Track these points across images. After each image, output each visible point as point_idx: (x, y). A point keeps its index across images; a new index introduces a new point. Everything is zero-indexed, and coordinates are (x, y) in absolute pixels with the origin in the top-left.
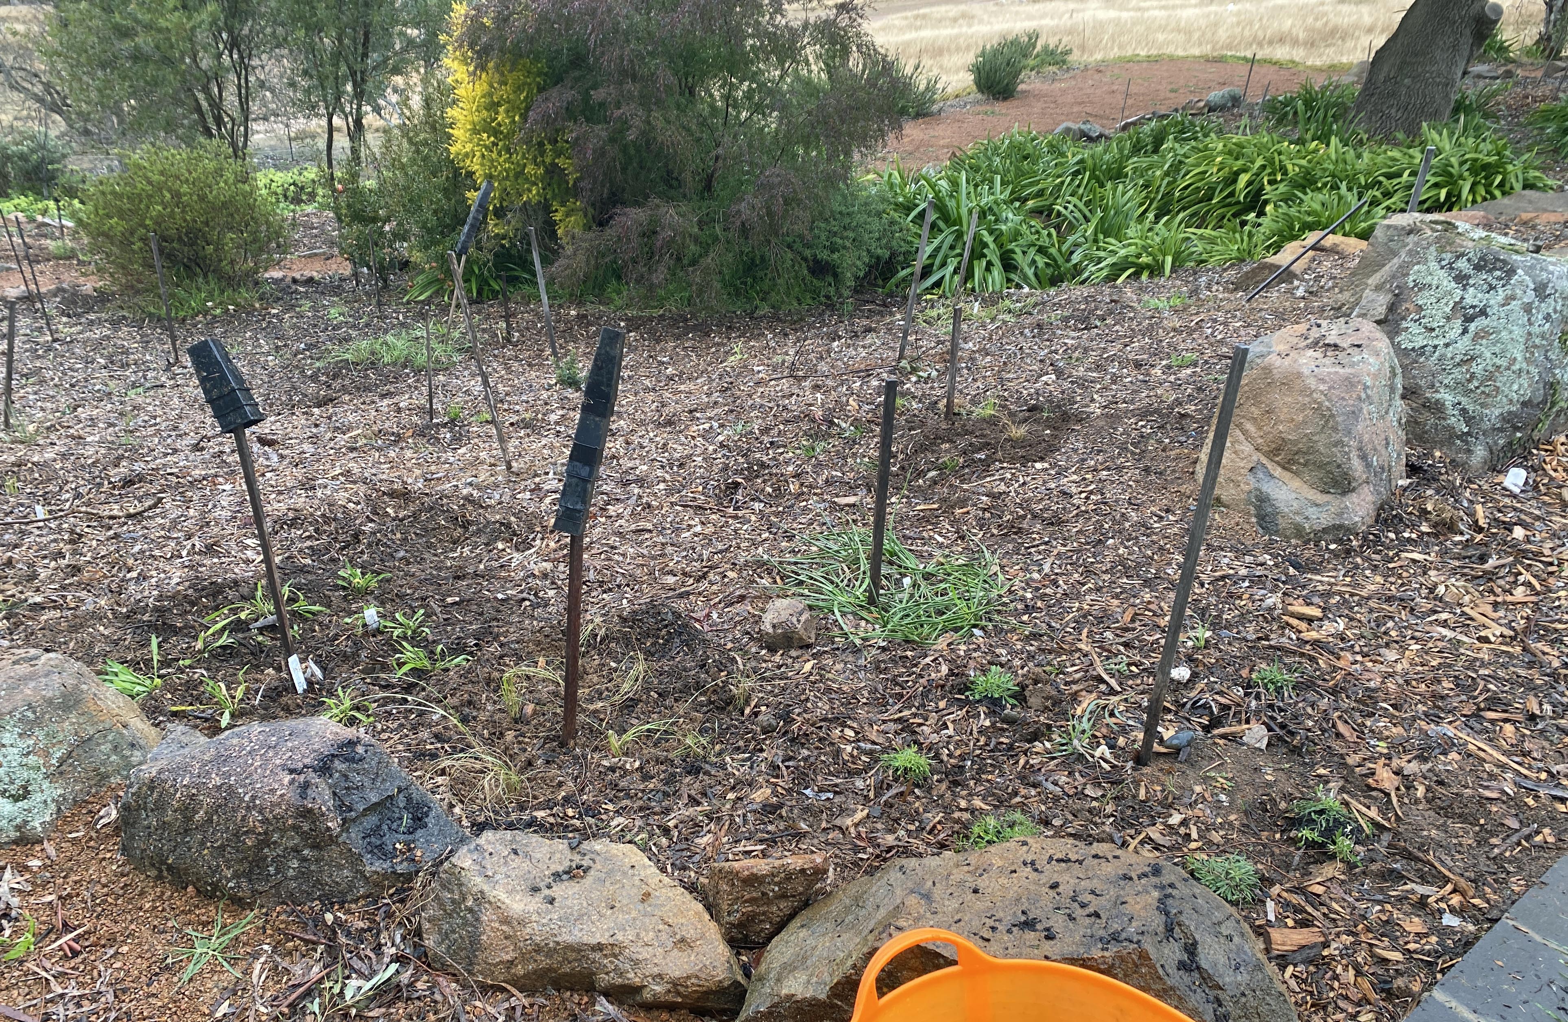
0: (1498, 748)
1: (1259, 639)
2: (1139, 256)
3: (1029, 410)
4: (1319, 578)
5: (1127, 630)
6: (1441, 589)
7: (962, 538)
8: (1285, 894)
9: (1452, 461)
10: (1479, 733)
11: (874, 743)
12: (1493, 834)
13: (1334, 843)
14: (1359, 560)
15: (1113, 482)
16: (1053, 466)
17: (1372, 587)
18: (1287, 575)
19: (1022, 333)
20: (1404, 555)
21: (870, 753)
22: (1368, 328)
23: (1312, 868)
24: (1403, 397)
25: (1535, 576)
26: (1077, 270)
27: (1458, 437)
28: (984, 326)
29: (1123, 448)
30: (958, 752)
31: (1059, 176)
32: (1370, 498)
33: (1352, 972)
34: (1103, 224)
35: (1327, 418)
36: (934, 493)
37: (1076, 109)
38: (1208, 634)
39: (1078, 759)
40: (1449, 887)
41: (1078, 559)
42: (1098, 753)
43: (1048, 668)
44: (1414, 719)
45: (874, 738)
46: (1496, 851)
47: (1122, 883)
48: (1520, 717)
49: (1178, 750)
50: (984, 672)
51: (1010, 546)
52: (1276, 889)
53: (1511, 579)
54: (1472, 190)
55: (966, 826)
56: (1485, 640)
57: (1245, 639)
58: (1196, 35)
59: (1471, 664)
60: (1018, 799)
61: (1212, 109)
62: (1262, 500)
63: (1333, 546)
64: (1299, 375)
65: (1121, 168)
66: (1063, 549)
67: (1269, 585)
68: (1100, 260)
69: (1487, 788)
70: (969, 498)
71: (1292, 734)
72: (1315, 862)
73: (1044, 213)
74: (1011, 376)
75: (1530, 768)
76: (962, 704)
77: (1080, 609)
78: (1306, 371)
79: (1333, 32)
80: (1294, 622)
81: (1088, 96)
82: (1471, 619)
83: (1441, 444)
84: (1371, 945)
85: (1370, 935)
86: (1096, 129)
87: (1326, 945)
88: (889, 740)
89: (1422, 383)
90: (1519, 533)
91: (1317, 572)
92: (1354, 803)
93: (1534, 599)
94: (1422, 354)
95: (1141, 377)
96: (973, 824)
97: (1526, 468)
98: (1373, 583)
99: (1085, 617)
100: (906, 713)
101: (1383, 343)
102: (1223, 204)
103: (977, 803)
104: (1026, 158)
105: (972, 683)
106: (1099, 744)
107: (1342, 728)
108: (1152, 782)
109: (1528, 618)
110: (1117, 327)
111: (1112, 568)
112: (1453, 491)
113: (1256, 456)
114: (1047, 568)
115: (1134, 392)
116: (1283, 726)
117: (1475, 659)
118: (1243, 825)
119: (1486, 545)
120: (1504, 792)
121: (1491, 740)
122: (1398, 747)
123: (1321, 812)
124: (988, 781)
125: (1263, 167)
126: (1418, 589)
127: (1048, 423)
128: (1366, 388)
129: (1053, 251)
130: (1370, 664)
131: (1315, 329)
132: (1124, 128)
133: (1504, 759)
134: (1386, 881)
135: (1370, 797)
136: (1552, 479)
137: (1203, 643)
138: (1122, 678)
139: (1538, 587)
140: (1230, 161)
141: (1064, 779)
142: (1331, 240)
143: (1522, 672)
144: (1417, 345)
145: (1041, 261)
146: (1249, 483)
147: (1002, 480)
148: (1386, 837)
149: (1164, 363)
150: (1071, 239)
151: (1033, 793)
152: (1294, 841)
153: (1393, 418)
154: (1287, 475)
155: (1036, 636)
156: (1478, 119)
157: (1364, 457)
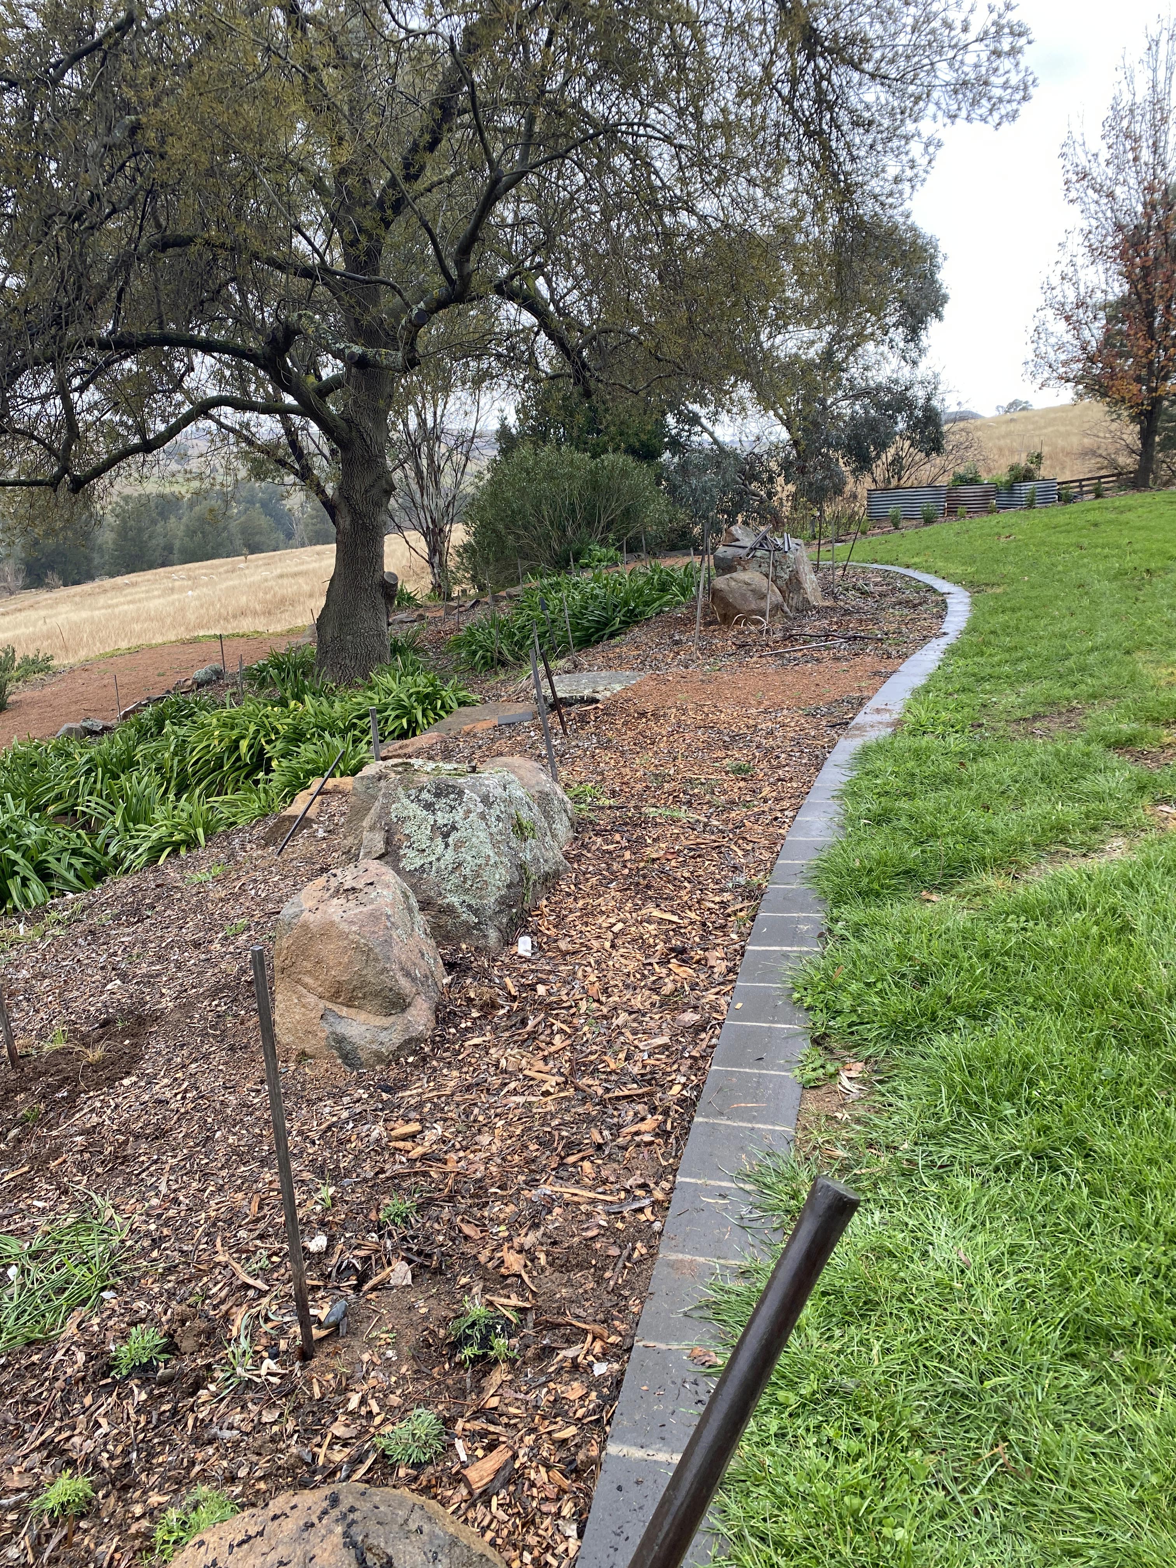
0: (585, 1187)
1: (377, 1174)
2: (171, 835)
3: (101, 1026)
4: (408, 1093)
5: (257, 1220)
6: (503, 1062)
7: (66, 1192)
8: (468, 1426)
9: (477, 948)
10: (568, 1180)
11: (19, 1490)
12: (604, 1269)
13: (492, 1348)
14: (435, 1063)
15: (204, 1073)
16: (141, 1077)
17: (452, 1084)
18: (382, 1101)
19: (76, 944)
20: (467, 1044)
21: (17, 1506)
22: (375, 866)
23: (484, 1383)
24: (422, 909)
25: (563, 1022)
26: (118, 861)
27: (474, 928)
28: (35, 948)
29: (204, 1035)
30: (120, 1448)
31: (73, 778)
32: (425, 1006)
33: (543, 1470)
34: (129, 815)
35: (367, 953)
36: (21, 1154)
37: (73, 708)
38: (332, 1190)
39: (247, 1387)
40: (590, 1338)
41: (192, 1165)
42: (263, 1371)
43: (192, 1300)
44: (519, 1191)
45: (17, 1485)
46: (612, 1283)
47: (305, 1535)
48: (591, 1151)
49: (337, 1325)
50: (125, 1337)
51: (120, 1180)
52: (460, 1424)
53: (548, 1032)
54: (424, 715)
55: (147, 1535)
56: (547, 1093)
57: (365, 1180)
58: (168, 621)
59: (545, 1119)
60: (197, 1468)
61: (200, 685)
62: (340, 1041)
63: (410, 1059)
64: (332, 923)
65: (131, 758)
66: (174, 1161)
67: (370, 1118)
68: (136, 848)
69: (587, 1229)
70: (62, 1145)
71: (429, 1256)
72: (484, 1376)
73: (68, 814)
74: (76, 994)
75: (612, 1193)
76: (108, 1389)
77: (208, 1218)
78: (337, 919)
79: (283, 601)
80: (400, 1144)
81: (82, 694)
82: (533, 1079)
83: (463, 937)
84: (549, 1433)
85: (547, 1422)
86: (98, 725)
87: (515, 1457)
88: (37, 1476)
89: (432, 894)
90: (541, 989)
91: (404, 1088)
92: (496, 1299)
93: (568, 1042)
94: (424, 871)
95: (203, 957)
96: (153, 1530)
97: (528, 934)
98: (452, 1079)
99: (214, 1225)
100: (49, 1432)
101: (389, 875)
102: (235, 768)
103: (155, 1499)
104: (34, 765)
105: (115, 1359)
106: (262, 1359)
107: (467, 1230)
108: (323, 1373)
109: (570, 1060)
110: (168, 912)
111: (228, 1160)
112: (483, 974)
113: (322, 1004)
114: (163, 1189)
115: (201, 973)
116: (419, 1253)
117: (546, 1113)
118: (415, 1372)
119: (523, 1010)
120: (600, 1226)
121: (577, 1182)
122: (514, 1225)
123: (473, 1325)
124: (160, 1465)
125: (257, 731)
126: (486, 1070)
127: (126, 1033)
128: (388, 917)
129: (87, 850)
130: (471, 1156)
131: (332, 879)
132: (126, 716)
133: (592, 1195)
134: (542, 1360)
135: (507, 1286)
136: (548, 937)
137: (329, 1202)
138: (264, 1273)
139: (568, 1030)
140: (227, 732)
141: (238, 1417)
142: (331, 783)
143: (580, 1110)
144: (418, 866)
145: (78, 862)
146: (324, 1031)
147: (91, 1111)
148: (531, 1317)
149: (220, 935)
150: (103, 832)
151: (211, 1451)
152: (461, 1364)
153: (419, 932)
154: (353, 1011)
155: (170, 1270)
156: (411, 656)
157: (408, 974)
